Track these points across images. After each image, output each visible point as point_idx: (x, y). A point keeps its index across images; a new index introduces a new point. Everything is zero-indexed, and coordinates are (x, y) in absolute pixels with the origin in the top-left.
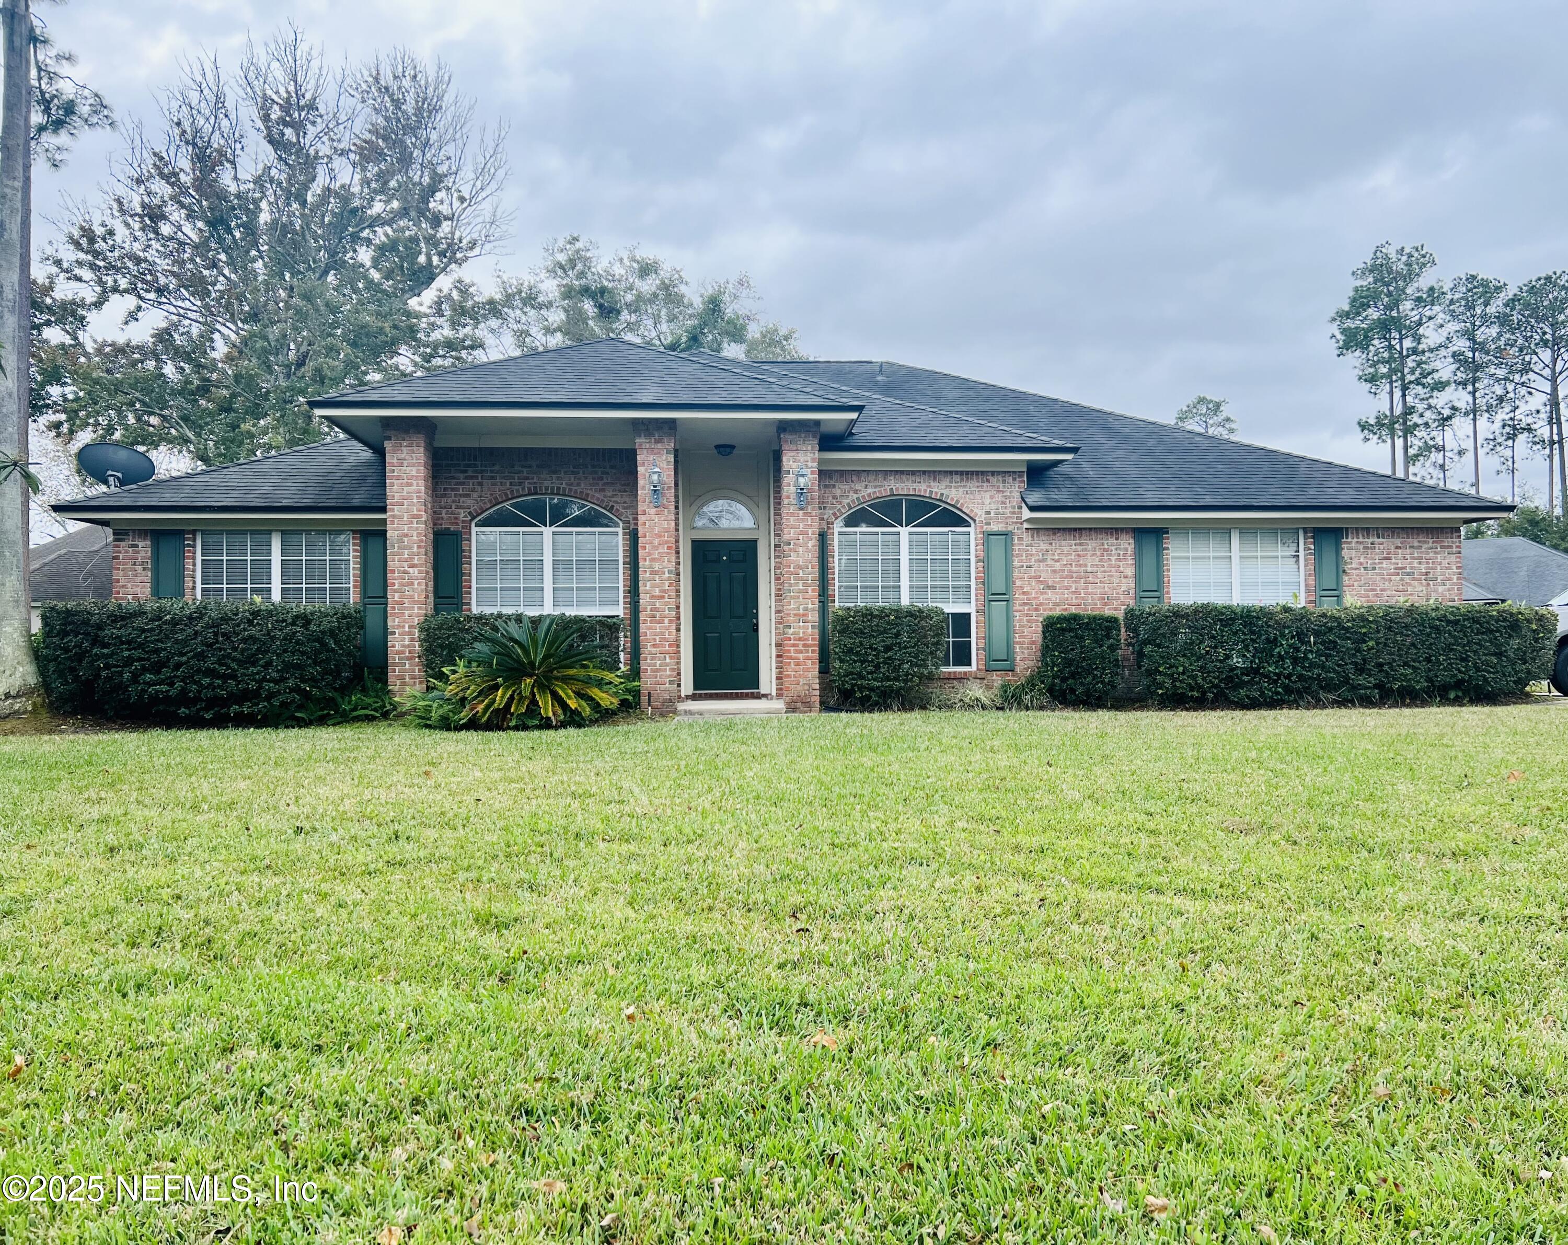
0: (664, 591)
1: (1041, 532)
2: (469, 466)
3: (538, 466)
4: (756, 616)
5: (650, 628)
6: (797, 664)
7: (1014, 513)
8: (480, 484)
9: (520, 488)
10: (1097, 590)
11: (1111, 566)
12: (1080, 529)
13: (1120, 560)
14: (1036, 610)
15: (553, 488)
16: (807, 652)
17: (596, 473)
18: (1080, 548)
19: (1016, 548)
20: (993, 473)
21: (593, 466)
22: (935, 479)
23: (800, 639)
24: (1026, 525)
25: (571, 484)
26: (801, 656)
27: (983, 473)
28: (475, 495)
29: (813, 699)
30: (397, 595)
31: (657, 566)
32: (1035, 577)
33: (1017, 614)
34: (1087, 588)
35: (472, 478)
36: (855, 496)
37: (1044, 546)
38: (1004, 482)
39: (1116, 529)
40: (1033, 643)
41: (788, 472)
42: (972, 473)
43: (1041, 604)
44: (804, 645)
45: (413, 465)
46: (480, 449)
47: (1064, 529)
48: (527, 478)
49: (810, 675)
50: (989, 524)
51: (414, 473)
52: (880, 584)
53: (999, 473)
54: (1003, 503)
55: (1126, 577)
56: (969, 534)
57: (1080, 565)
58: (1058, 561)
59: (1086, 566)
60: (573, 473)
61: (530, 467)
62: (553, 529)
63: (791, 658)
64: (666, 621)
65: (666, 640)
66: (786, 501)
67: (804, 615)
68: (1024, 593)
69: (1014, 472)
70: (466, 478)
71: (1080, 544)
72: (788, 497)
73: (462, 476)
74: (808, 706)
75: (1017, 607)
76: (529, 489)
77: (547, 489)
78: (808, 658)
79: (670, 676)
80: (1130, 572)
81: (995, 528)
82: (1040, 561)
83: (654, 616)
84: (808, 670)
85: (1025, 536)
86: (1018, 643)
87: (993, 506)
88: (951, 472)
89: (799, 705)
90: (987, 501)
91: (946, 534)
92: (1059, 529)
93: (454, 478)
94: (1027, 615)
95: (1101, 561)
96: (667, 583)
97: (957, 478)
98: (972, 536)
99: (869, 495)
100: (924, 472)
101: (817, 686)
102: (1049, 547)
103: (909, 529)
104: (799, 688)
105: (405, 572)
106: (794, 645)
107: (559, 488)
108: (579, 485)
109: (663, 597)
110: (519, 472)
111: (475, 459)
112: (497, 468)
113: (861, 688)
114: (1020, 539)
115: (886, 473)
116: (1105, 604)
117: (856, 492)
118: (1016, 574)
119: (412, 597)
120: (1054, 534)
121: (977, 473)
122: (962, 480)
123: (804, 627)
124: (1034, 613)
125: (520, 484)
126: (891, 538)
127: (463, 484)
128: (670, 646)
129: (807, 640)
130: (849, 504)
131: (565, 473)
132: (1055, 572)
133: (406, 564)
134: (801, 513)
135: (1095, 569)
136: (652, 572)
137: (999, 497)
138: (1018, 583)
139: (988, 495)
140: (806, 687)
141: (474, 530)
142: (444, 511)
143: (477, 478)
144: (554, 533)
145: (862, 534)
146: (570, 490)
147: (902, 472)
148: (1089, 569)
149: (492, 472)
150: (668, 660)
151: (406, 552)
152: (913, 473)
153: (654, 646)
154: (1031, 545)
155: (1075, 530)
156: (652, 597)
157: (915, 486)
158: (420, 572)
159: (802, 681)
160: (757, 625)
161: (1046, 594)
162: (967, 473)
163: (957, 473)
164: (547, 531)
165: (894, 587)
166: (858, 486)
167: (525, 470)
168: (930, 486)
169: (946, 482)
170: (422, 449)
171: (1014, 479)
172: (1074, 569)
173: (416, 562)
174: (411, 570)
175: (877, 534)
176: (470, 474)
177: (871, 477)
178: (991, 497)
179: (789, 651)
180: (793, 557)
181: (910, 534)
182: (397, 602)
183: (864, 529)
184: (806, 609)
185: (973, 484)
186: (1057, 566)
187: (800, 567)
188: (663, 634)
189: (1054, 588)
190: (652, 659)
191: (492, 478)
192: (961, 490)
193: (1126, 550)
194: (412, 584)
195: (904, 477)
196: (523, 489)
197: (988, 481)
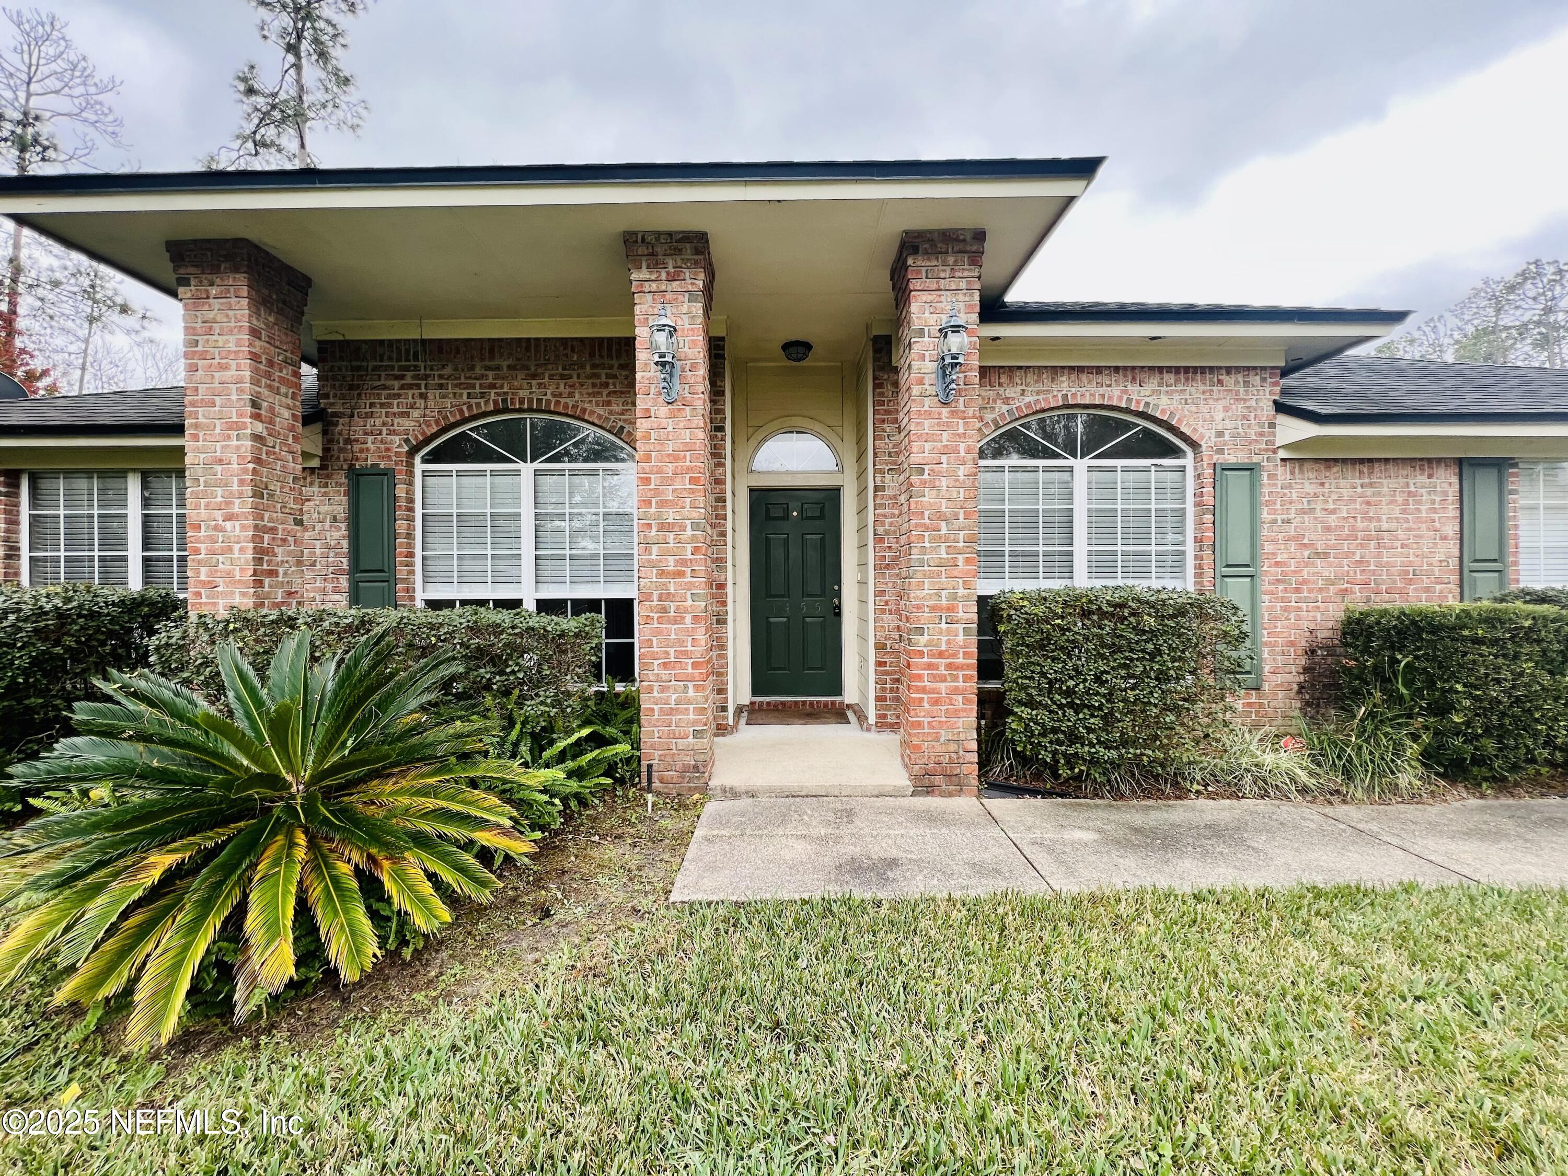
0: (684, 563)
1: (1307, 465)
2: (407, 369)
3: (509, 367)
4: (838, 595)
5: (658, 632)
6: (936, 702)
7: (1262, 434)
8: (423, 396)
9: (482, 401)
10: (1395, 558)
11: (1419, 520)
12: (1370, 460)
13: (1435, 511)
14: (1298, 590)
15: (531, 401)
16: (955, 678)
17: (598, 376)
18: (1369, 491)
19: (1266, 490)
20: (1229, 370)
21: (594, 366)
22: (1134, 379)
23: (941, 655)
24: (1282, 454)
25: (560, 395)
26: (943, 686)
27: (1212, 369)
28: (416, 414)
29: (965, 769)
30: (203, 570)
31: (670, 516)
32: (1295, 538)
33: (1266, 598)
34: (1379, 555)
35: (410, 386)
36: (1005, 408)
37: (1310, 488)
38: (1246, 384)
39: (1430, 461)
40: (1292, 644)
41: (921, 333)
42: (1195, 369)
43: (1305, 582)
44: (949, 667)
45: (231, 332)
46: (423, 341)
47: (1344, 461)
48: (493, 386)
49: (960, 722)
50: (1220, 451)
51: (232, 346)
52: (1041, 549)
53: (1238, 369)
54: (1245, 418)
55: (1444, 538)
56: (1182, 469)
57: (1370, 519)
58: (1333, 512)
59: (1379, 520)
60: (562, 377)
61: (498, 368)
62: (537, 465)
63: (924, 690)
64: (688, 619)
65: (686, 654)
66: (916, 390)
67: (950, 609)
68: (1277, 564)
69: (1263, 368)
70: (402, 387)
71: (1371, 485)
72: (921, 382)
73: (396, 384)
74: (957, 785)
75: (1267, 587)
76: (496, 403)
77: (522, 402)
78: (956, 691)
79: (695, 723)
80: (1452, 529)
81: (1231, 458)
82: (1303, 512)
83: (664, 610)
84: (956, 713)
85: (1280, 470)
86: (1266, 644)
87: (1229, 424)
88: (1160, 369)
89: (938, 780)
90: (1219, 415)
91: (1146, 470)
92: (1336, 460)
93: (385, 387)
94: (1283, 600)
95: (1404, 512)
96: (689, 548)
97: (1170, 378)
98: (1190, 473)
99: (1028, 405)
100: (1117, 369)
101: (974, 746)
102: (1319, 490)
103: (1088, 461)
104: (939, 748)
105: (217, 528)
106: (930, 666)
107: (539, 401)
108: (571, 395)
109: (681, 574)
110: (483, 376)
111: (416, 358)
112: (448, 371)
113: (1071, 760)
114: (1272, 477)
115: (1055, 371)
116: (1410, 582)
117: (1006, 401)
118: (1265, 532)
119: (229, 574)
120: (1329, 468)
121: (1203, 370)
122: (1177, 381)
123: (948, 632)
124: (1294, 597)
125: (482, 395)
126: (1056, 476)
127: (399, 396)
128: (695, 665)
129: (954, 655)
130: (995, 421)
131: (551, 377)
132: (1328, 529)
133: (218, 515)
134: (945, 411)
135: (1393, 526)
136: (662, 527)
137: (1239, 408)
138: (1268, 547)
139: (1220, 406)
140: (953, 747)
141: (419, 467)
142: (370, 439)
143: (418, 387)
144: (537, 473)
145: (1014, 470)
146: (558, 403)
147: (1081, 369)
148: (1385, 526)
149: (441, 377)
150: (691, 693)
151: (219, 491)
152: (1099, 370)
153: (665, 665)
154: (1290, 487)
155: (1362, 461)
156: (662, 574)
157: (1102, 390)
158: (243, 528)
159: (944, 735)
160: (839, 607)
161: (1313, 565)
162: (1187, 369)
163: (1169, 369)
164: (527, 469)
165: (1061, 554)
166: (1011, 392)
167: (490, 374)
168: (1126, 392)
169: (1152, 384)
170: (245, 302)
171: (1263, 380)
172: (1360, 525)
173: (236, 509)
174: (228, 525)
175: (1035, 470)
176: (409, 380)
177: (1030, 378)
178: (1226, 409)
179: (920, 677)
180: (929, 497)
181: (1091, 469)
182: (204, 584)
183: (1015, 460)
184: (954, 597)
185: (1196, 389)
186: (1332, 520)
187: (941, 517)
188: (681, 642)
189: (1326, 555)
190: (663, 689)
191: (441, 386)
192: (1176, 397)
193: (1445, 493)
194: (230, 550)
195: (1084, 377)
196: (487, 403)
197: (1220, 382)
